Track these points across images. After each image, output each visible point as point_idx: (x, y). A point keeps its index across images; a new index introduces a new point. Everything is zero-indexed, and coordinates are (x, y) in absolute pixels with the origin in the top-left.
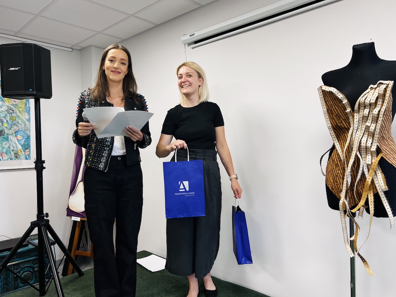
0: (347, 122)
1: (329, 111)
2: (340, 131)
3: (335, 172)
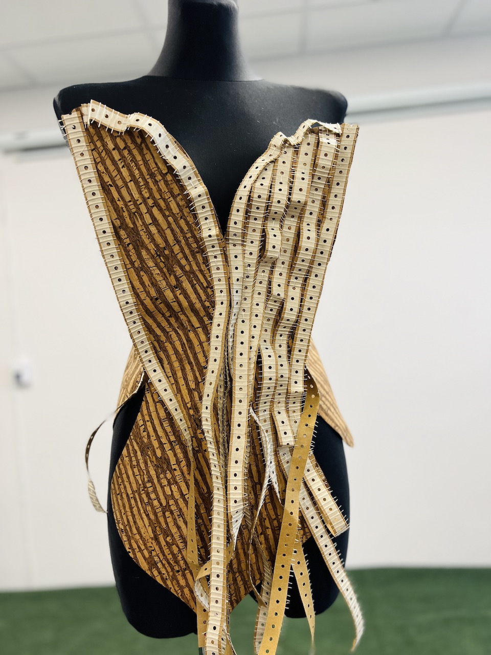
3: (157, 495)
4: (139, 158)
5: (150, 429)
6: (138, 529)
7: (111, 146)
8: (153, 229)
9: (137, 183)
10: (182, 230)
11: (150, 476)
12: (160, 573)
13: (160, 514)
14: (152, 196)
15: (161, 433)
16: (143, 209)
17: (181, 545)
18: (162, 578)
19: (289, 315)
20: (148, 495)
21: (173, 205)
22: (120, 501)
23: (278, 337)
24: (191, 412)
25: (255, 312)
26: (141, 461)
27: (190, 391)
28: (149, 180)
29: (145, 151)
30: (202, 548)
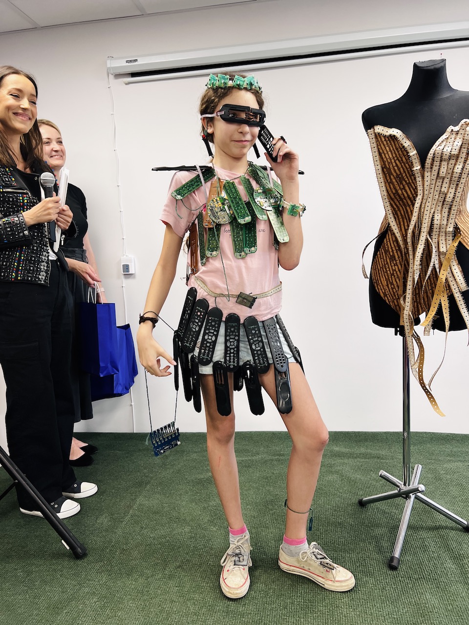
0: (413, 188)
4: (393, 143)
5: (389, 244)
6: (381, 281)
7: (383, 139)
8: (396, 168)
9: (391, 152)
10: (406, 168)
11: (387, 262)
12: (388, 299)
13: (390, 276)
14: (396, 156)
15: (393, 246)
16: (393, 161)
18: (389, 301)
19: (449, 199)
20: (386, 269)
21: (404, 159)
23: (444, 209)
25: (434, 198)
26: (384, 256)
28: (396, 151)
29: (395, 141)
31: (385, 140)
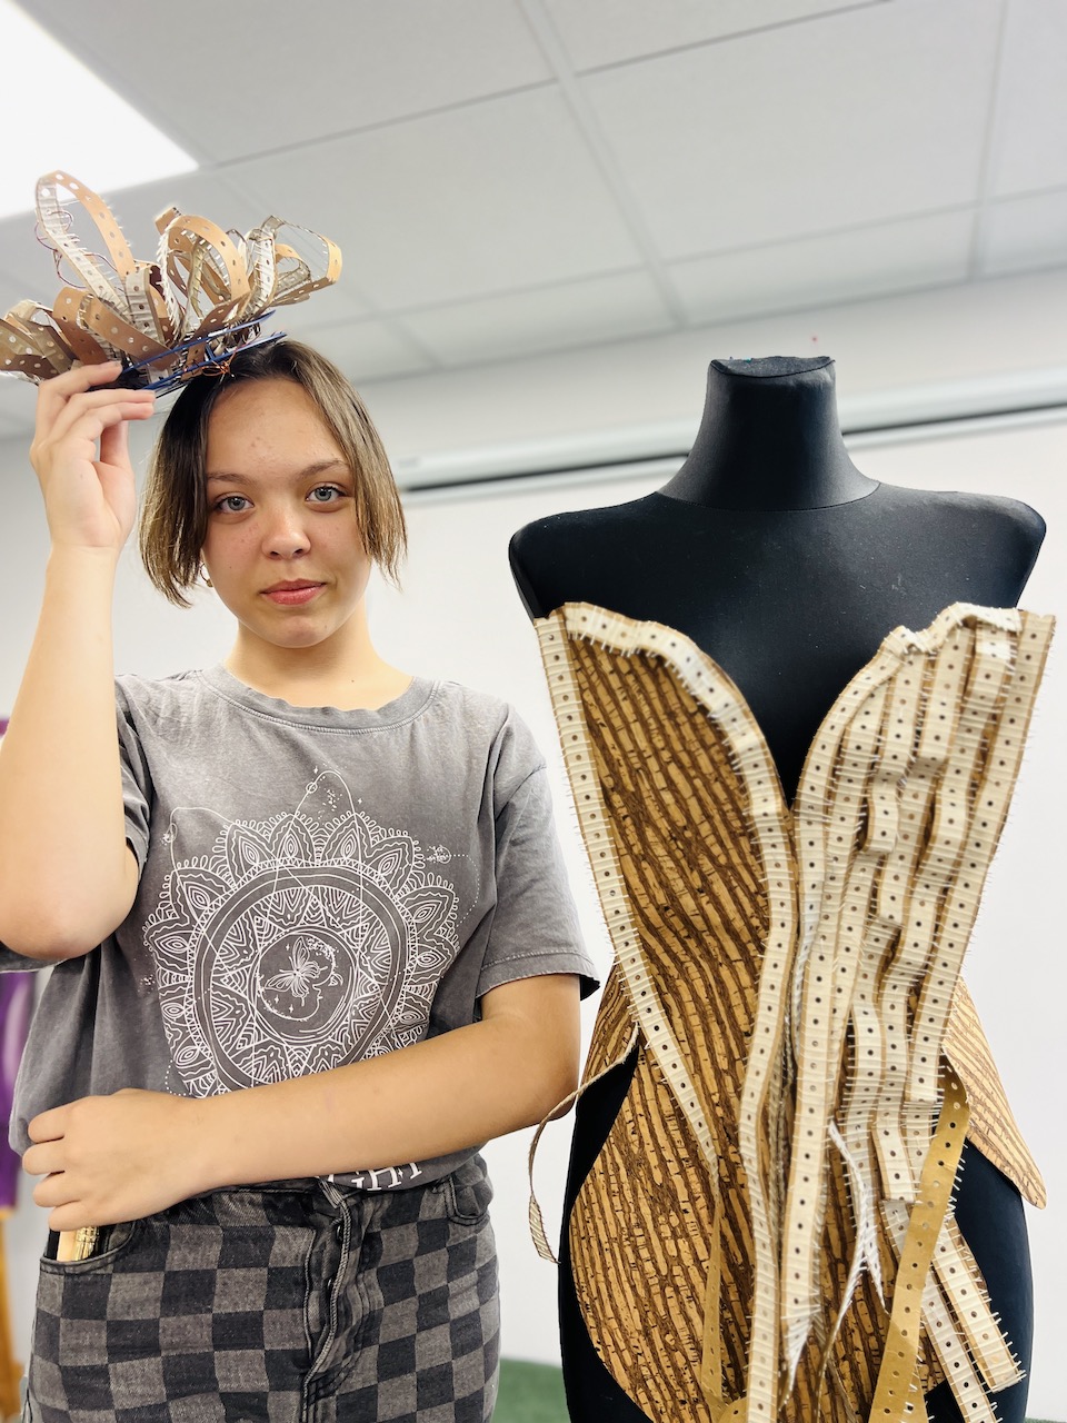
0: (746, 888)
1: (616, 799)
2: (687, 949)
3: (652, 1252)
4: (651, 687)
5: (645, 1131)
6: (615, 1309)
7: (607, 667)
8: (668, 797)
9: (645, 725)
10: (716, 800)
11: (640, 1217)
13: (655, 1289)
14: (668, 745)
15: (663, 1140)
16: (653, 765)
17: (691, 1355)
18: (654, 1410)
19: (911, 955)
20: (635, 1250)
21: (704, 761)
22: (585, 1251)
23: (888, 990)
24: (720, 1111)
25: (845, 943)
26: (626, 1186)
27: (719, 1074)
28: (666, 723)
29: (662, 678)
30: (729, 1366)
31: (616, 670)
